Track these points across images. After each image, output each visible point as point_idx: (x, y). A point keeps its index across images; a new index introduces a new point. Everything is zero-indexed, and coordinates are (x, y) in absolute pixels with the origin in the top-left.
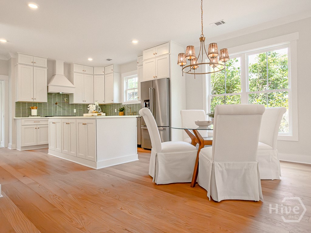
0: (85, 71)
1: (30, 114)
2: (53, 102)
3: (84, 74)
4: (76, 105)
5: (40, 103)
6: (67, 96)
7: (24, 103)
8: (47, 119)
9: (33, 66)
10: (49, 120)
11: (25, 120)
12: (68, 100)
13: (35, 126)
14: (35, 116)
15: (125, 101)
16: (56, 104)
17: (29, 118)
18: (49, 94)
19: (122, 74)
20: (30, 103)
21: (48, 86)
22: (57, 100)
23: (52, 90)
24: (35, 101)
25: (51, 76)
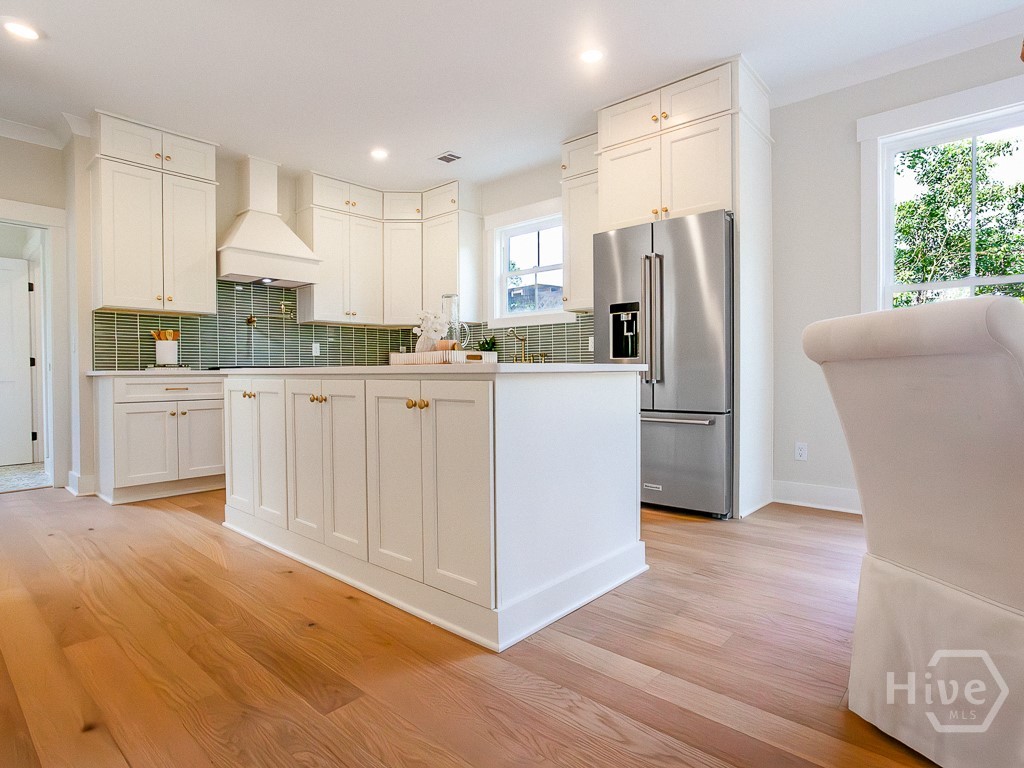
0: (354, 205)
1: (149, 360)
2: (237, 316)
3: (350, 214)
4: (321, 327)
5: (189, 319)
6: (291, 294)
7: (127, 317)
8: (217, 379)
9: (163, 172)
10: (226, 380)
11: (131, 380)
12: (293, 310)
13: (172, 407)
14: (170, 366)
15: (497, 315)
16: (249, 321)
17: (147, 372)
18: (225, 285)
19: (486, 218)
20: (150, 317)
21: (218, 254)
22: (252, 308)
23: (234, 267)
24: (169, 307)
25: (231, 216)
